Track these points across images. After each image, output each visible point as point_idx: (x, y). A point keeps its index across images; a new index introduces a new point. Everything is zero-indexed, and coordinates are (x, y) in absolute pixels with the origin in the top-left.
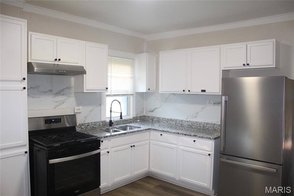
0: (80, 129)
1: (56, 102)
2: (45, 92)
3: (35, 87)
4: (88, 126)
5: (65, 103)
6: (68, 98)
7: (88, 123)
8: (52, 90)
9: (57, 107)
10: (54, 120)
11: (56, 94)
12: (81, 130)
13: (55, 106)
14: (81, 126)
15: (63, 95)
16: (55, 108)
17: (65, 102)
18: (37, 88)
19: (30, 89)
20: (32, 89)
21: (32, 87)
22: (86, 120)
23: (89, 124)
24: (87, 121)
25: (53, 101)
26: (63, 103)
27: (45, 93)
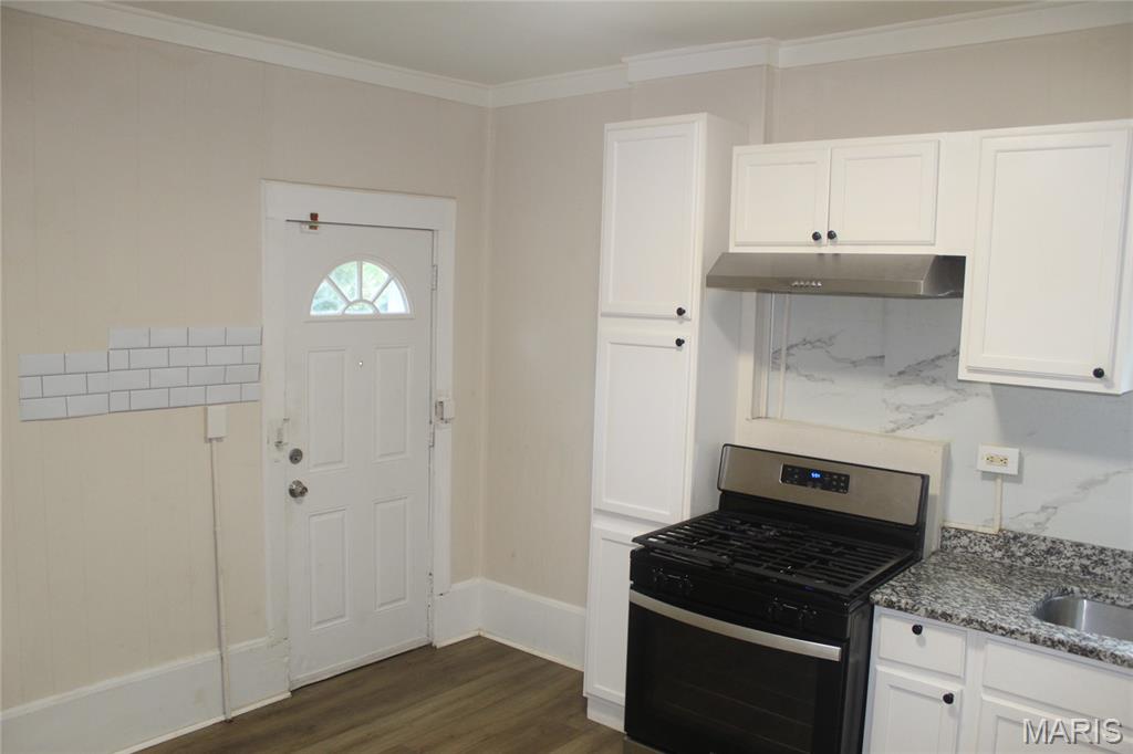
0: (998, 554)
1: (898, 408)
2: (854, 363)
3: (819, 341)
4: (1049, 552)
5: (937, 417)
6: (955, 401)
7: (1054, 542)
8: (883, 357)
9: (898, 428)
10: (817, 476)
11: (900, 373)
12: (1007, 561)
13: (892, 426)
14: (1007, 541)
15: (934, 381)
16: (893, 431)
17: (942, 414)
18: (825, 342)
19: (800, 346)
20: (808, 346)
21: (808, 339)
22: (1048, 525)
23: (1058, 546)
24: (1053, 531)
25: (884, 401)
26: (932, 417)
27: (855, 366)
